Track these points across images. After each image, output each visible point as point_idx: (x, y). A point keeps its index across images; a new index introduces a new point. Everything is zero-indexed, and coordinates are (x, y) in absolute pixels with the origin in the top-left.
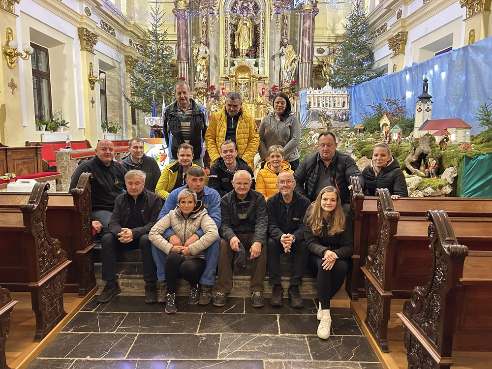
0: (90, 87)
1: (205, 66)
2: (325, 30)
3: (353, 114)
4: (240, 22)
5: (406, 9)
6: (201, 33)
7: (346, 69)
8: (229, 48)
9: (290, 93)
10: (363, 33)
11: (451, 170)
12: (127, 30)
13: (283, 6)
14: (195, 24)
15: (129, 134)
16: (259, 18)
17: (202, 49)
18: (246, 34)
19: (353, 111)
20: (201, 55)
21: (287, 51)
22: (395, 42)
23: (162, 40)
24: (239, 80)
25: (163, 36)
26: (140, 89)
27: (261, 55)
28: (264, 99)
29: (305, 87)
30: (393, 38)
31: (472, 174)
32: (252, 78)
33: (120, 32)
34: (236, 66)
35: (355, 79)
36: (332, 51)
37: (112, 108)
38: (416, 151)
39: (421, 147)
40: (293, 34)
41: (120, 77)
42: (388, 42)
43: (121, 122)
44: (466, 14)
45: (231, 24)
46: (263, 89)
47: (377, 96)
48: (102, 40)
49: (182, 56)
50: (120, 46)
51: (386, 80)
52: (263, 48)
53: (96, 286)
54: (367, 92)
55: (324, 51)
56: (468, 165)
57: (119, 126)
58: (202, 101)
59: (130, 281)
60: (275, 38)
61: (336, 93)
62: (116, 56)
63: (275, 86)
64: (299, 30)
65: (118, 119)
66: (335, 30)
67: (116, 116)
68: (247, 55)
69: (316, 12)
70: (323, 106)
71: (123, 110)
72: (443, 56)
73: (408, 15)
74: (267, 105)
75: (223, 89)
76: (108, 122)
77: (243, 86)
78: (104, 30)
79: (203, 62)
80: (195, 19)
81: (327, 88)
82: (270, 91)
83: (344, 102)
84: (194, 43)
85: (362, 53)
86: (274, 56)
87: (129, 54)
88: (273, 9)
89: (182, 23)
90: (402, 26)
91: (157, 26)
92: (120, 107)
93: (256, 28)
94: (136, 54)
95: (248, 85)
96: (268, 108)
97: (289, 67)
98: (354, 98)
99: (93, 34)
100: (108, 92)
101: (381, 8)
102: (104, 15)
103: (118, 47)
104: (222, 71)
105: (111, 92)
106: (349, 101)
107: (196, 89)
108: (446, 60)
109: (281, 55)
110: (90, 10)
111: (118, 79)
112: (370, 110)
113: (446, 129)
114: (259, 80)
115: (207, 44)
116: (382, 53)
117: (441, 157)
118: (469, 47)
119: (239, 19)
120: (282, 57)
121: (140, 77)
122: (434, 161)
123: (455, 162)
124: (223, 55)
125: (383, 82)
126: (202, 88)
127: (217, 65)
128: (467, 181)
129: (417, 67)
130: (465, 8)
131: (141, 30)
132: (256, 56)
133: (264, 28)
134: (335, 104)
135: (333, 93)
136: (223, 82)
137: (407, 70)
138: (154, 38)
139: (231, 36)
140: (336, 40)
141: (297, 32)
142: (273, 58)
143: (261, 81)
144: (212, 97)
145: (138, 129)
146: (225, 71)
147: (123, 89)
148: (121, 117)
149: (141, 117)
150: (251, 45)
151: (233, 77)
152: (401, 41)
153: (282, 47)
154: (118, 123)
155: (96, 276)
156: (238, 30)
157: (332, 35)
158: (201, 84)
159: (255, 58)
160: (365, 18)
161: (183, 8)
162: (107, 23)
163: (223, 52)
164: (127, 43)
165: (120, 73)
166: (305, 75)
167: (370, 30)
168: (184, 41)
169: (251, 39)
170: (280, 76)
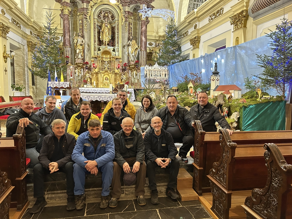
0: (4, 61)
1: (82, 50)
2: (153, 33)
3: (171, 81)
4: (103, 25)
5: (199, 24)
6: (78, 30)
7: (166, 55)
8: (97, 40)
9: (135, 68)
10: (175, 35)
11: (236, 114)
12: (29, 25)
13: (129, 17)
14: (75, 24)
15: (30, 91)
16: (115, 23)
17: (80, 39)
18: (107, 32)
19: (171, 79)
20: (79, 43)
21: (132, 43)
22: (193, 41)
23: (54, 33)
24: (104, 59)
25: (54, 30)
26: (39, 63)
27: (116, 45)
28: (119, 71)
29: (143, 65)
30: (192, 39)
31: (247, 116)
32: (112, 58)
33: (24, 26)
34: (102, 51)
35: (172, 61)
36: (158, 44)
37: (18, 74)
38: (216, 103)
39: (219, 101)
40: (135, 33)
41: (24, 55)
42: (190, 41)
43: (25, 84)
44: (234, 29)
45: (97, 25)
46: (118, 65)
47: (185, 71)
48: (12, 30)
49: (67, 43)
50: (24, 35)
51: (190, 62)
52: (118, 41)
53: (28, 201)
54: (178, 68)
55: (152, 44)
56: (245, 111)
57: (23, 86)
58: (80, 71)
59: (53, 196)
60: (125, 36)
61: (161, 69)
62: (21, 41)
63: (126, 64)
64: (139, 32)
65: (23, 82)
66: (158, 32)
67: (21, 80)
68: (108, 44)
69: (148, 22)
70: (154, 76)
71: (26, 76)
72: (222, 50)
73: (200, 27)
74: (121, 75)
75: (94, 64)
76: (16, 84)
77: (106, 63)
78: (13, 24)
79: (81, 48)
80: (74, 21)
81: (156, 65)
82: (122, 66)
83: (166, 74)
84: (75, 35)
85: (174, 46)
86: (125, 46)
87: (30, 40)
88: (124, 18)
89: (67, 23)
90: (197, 33)
91: (51, 24)
92: (24, 74)
93: (113, 29)
94: (35, 40)
95: (110, 62)
96: (122, 76)
97: (134, 53)
98: (171, 71)
99: (6, 26)
100: (15, 64)
101: (185, 22)
102: (14, 14)
103: (23, 35)
104: (93, 53)
105: (17, 64)
106: (168, 73)
107: (76, 64)
108: (225, 53)
109: (129, 45)
110: (5, 11)
111: (22, 56)
112: (181, 79)
113: (229, 91)
114: (116, 59)
115: (83, 37)
116: (186, 47)
117: (230, 107)
118: (237, 47)
119: (102, 23)
120: (129, 47)
121: (39, 55)
122: (227, 109)
123: (238, 109)
124: (94, 44)
125: (188, 63)
126: (80, 63)
127: (89, 50)
128: (245, 120)
129: (208, 56)
130: (232, 25)
131: (38, 25)
132: (113, 45)
133: (118, 29)
134: (160, 75)
135: (160, 69)
136: (93, 60)
137: (202, 57)
138: (48, 31)
139: (98, 32)
140: (159, 39)
141: (137, 33)
142: (124, 47)
143: (117, 60)
144: (86, 69)
145: (36, 88)
146: (94, 53)
147: (26, 62)
148: (25, 81)
149: (38, 81)
150: (110, 39)
151: (100, 57)
152: (197, 41)
153: (129, 41)
154: (23, 84)
155: (28, 194)
156: (102, 30)
157: (157, 35)
158: (79, 61)
159: (113, 46)
160: (176, 27)
161: (67, 14)
162: (16, 20)
163: (93, 42)
164: (29, 33)
165: (24, 52)
166: (143, 58)
167: (179, 34)
168: (68, 34)
169: (110, 35)
170: (128, 58)
